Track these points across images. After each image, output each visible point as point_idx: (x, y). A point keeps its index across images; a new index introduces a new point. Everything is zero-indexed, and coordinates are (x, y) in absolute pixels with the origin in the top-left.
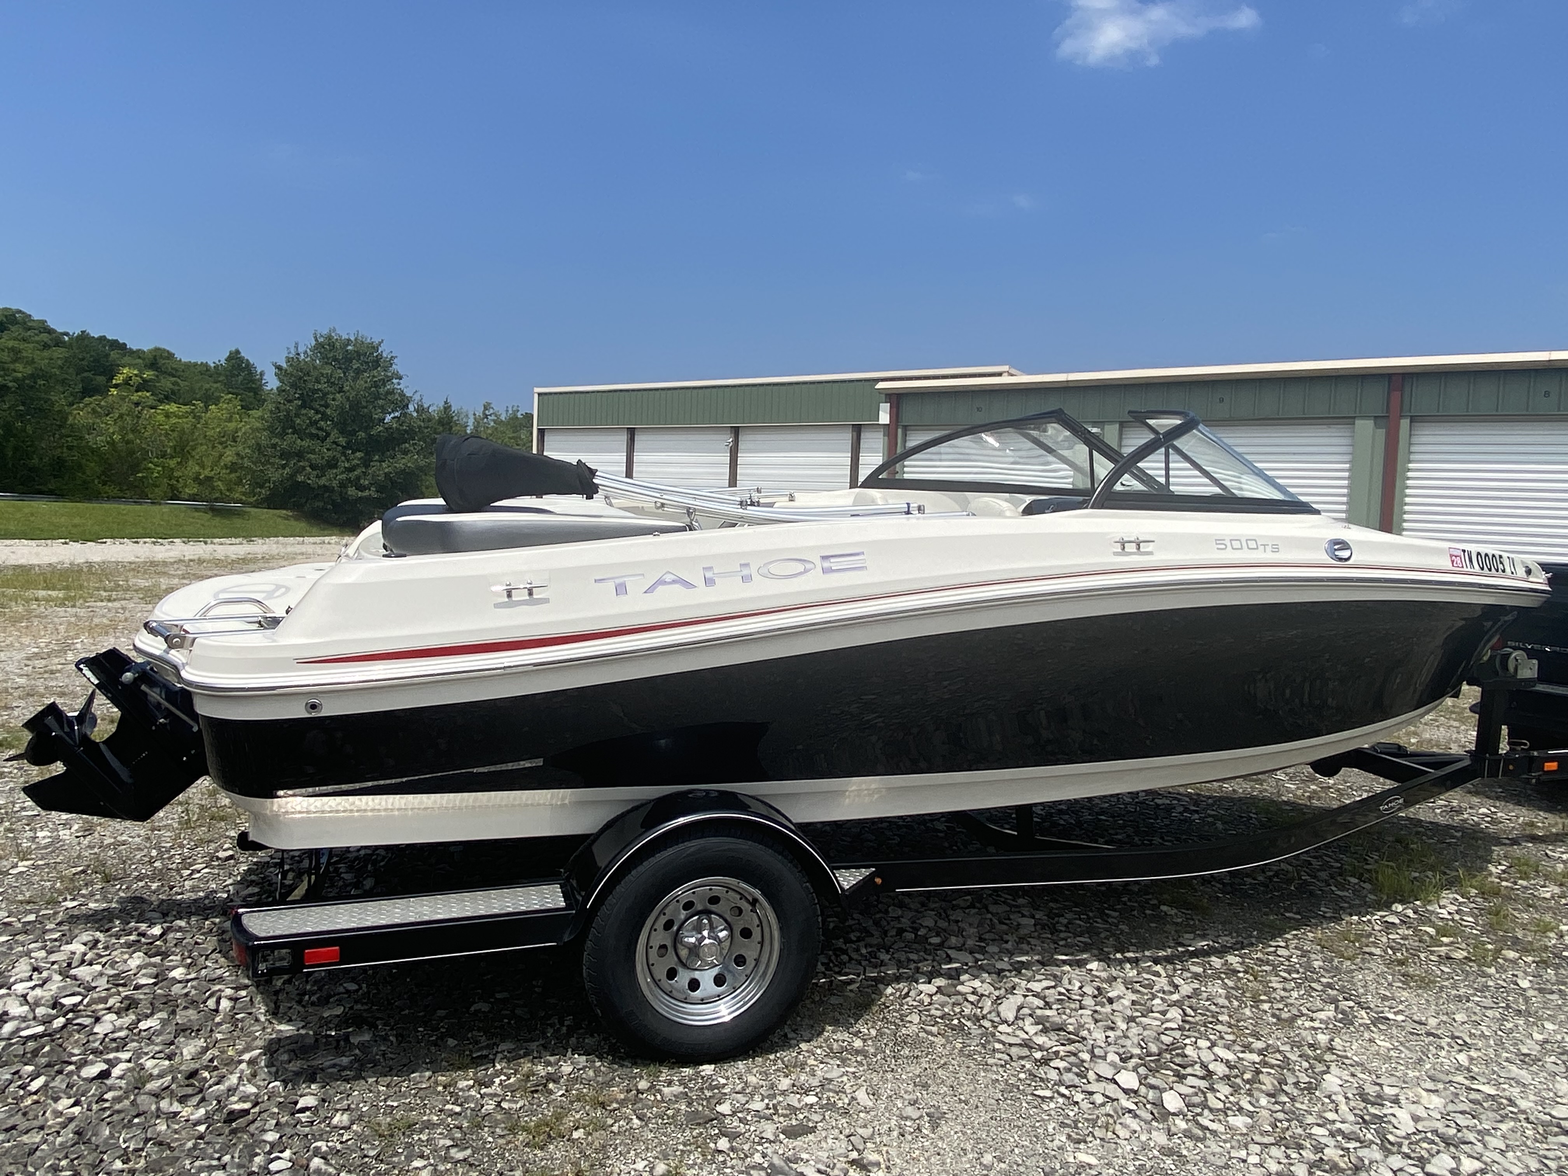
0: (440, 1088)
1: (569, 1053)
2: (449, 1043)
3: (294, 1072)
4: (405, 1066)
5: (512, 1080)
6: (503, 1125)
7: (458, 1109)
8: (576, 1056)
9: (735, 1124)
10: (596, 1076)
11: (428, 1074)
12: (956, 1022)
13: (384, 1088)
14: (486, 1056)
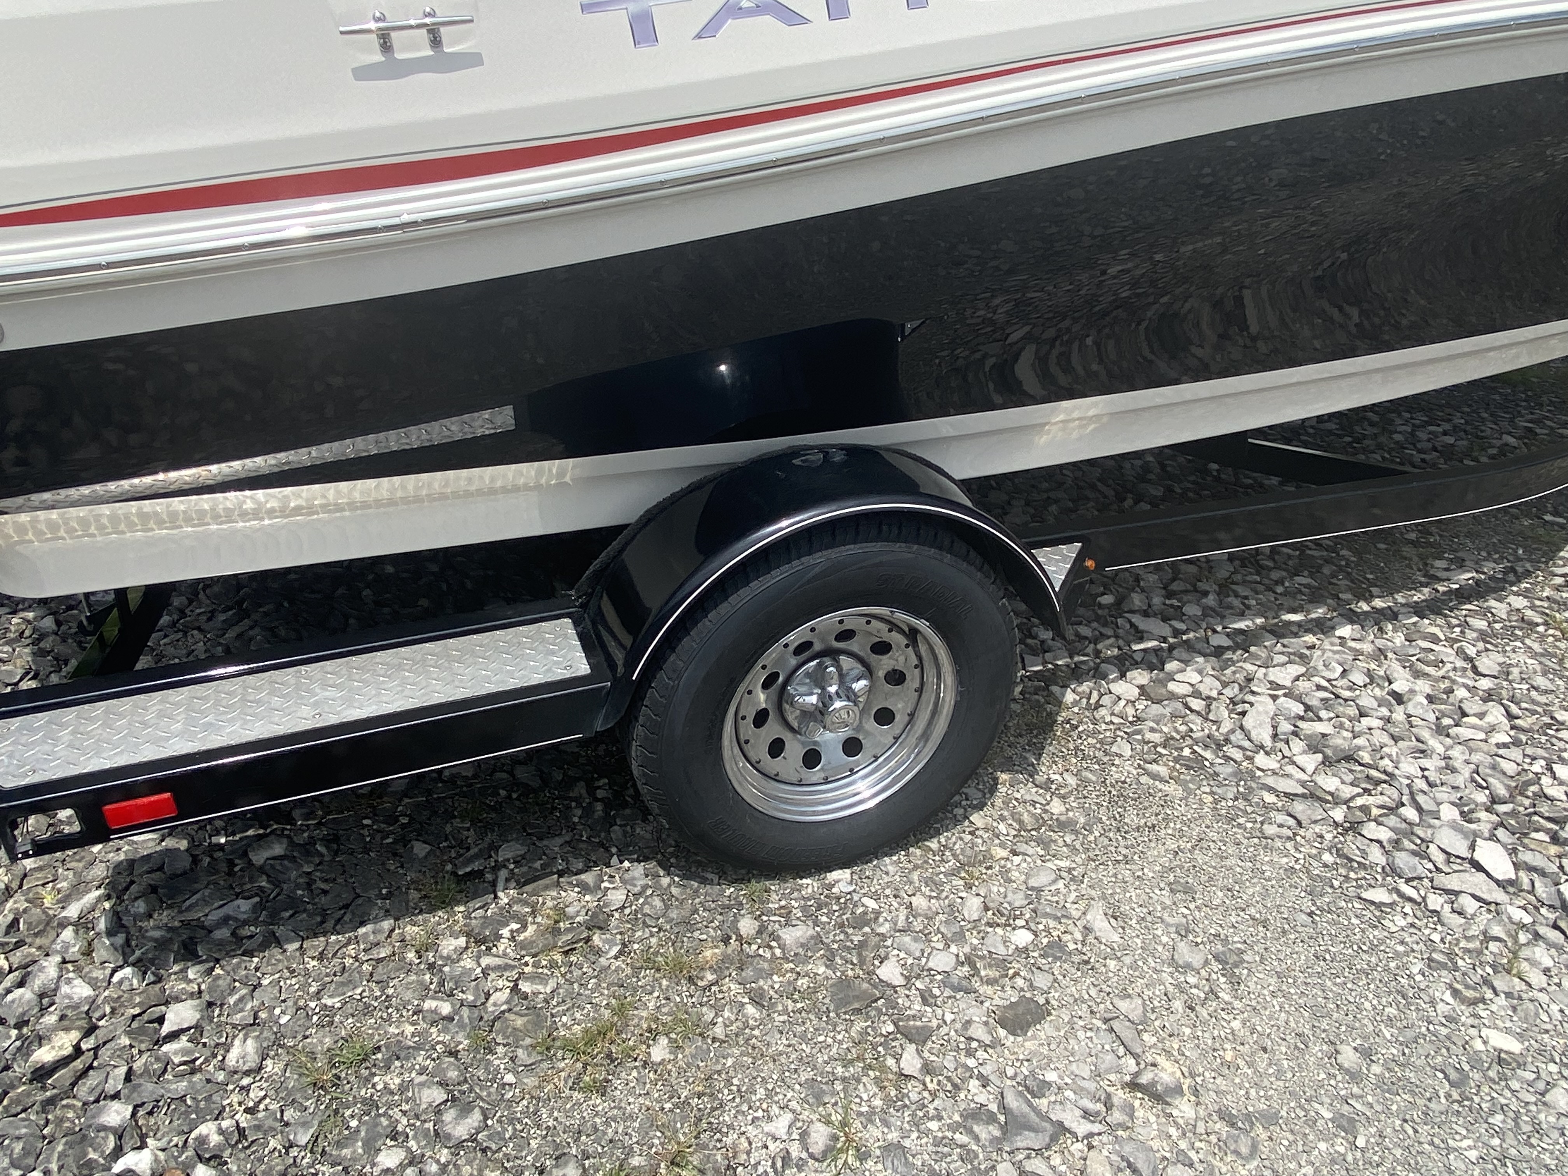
0: (411, 955)
1: (615, 860)
2: (415, 851)
3: (156, 940)
4: (346, 907)
5: (531, 929)
6: (528, 1041)
7: (446, 1008)
8: (626, 864)
9: (917, 1007)
10: (667, 907)
11: (387, 924)
12: (1187, 752)
13: (315, 963)
14: (479, 874)
